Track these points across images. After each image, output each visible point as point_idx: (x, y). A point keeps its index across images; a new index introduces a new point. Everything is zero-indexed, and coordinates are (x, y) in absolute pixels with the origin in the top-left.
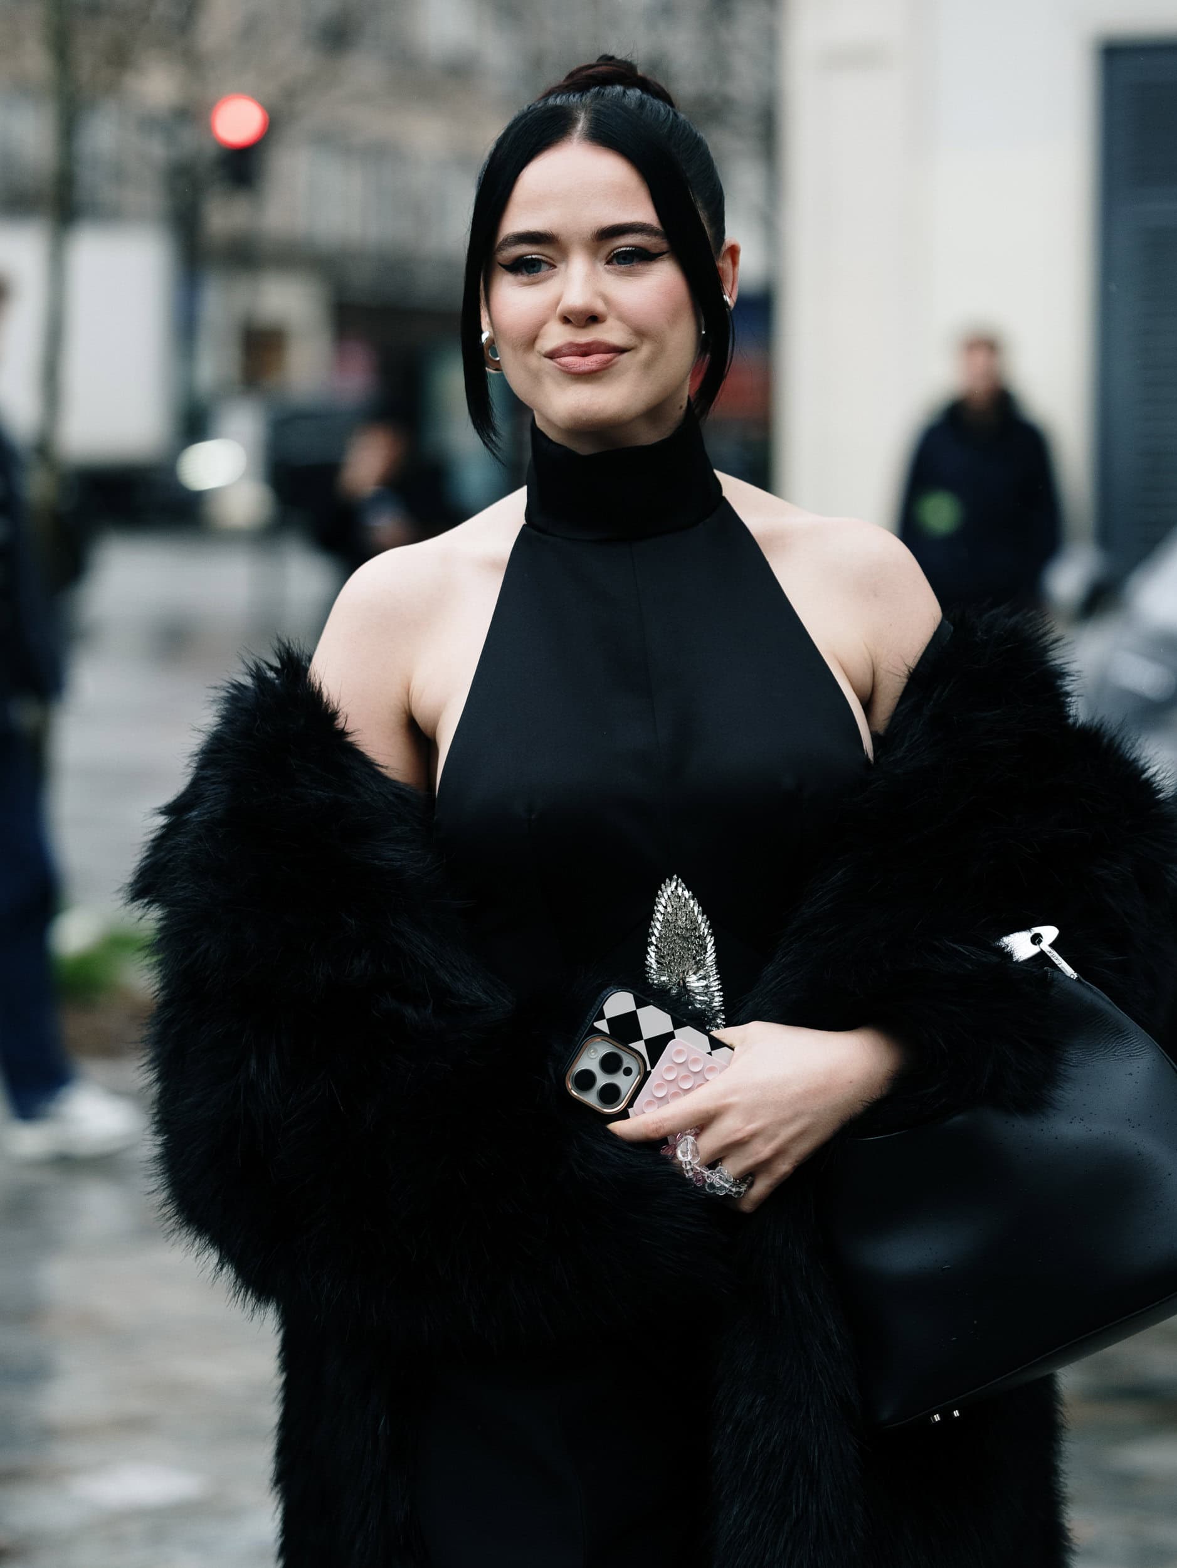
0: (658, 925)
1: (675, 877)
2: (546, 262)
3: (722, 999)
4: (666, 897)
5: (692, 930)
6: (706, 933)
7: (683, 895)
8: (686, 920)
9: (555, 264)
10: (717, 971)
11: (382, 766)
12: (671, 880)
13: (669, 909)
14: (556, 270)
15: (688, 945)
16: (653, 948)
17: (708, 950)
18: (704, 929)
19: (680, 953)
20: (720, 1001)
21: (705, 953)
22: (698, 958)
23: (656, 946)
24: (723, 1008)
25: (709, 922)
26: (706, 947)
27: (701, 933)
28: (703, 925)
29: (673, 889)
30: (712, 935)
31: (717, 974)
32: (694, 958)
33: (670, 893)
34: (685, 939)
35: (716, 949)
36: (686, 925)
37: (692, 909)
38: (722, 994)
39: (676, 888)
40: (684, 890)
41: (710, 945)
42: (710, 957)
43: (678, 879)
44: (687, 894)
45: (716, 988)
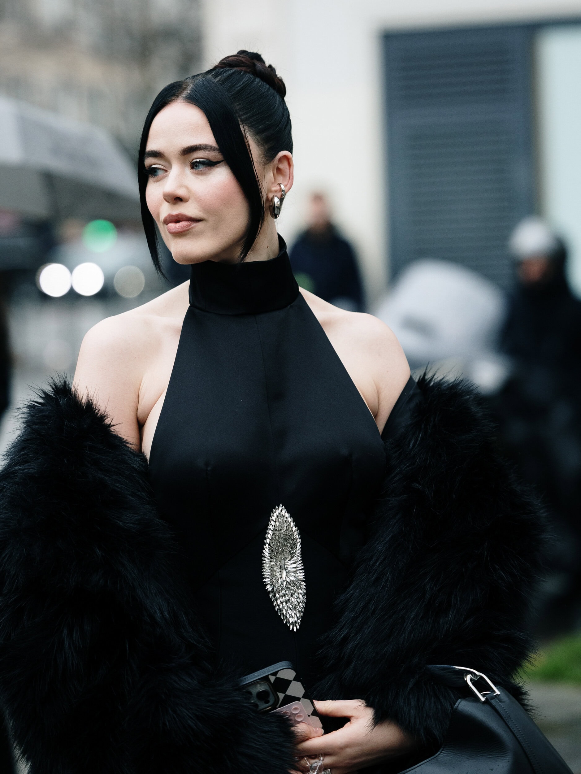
0: (270, 532)
1: (281, 505)
2: (163, 169)
3: (304, 574)
4: (276, 516)
5: (290, 536)
6: (297, 537)
7: (285, 515)
8: (286, 530)
9: (167, 170)
10: (301, 558)
11: (129, 443)
12: (278, 507)
13: (277, 523)
14: (167, 173)
15: (287, 544)
16: (267, 545)
17: (297, 547)
18: (296, 535)
19: (282, 549)
20: (303, 575)
21: (296, 549)
22: (292, 551)
23: (269, 545)
24: (305, 579)
25: (299, 531)
26: (297, 546)
27: (295, 537)
28: (296, 533)
29: (280, 512)
30: (300, 538)
31: (301, 560)
32: (290, 552)
33: (278, 514)
34: (286, 540)
35: (301, 546)
36: (286, 532)
37: (290, 523)
38: (304, 571)
39: (281, 511)
40: (285, 512)
41: (299, 544)
42: (298, 551)
43: (282, 507)
44: (287, 515)
45: (301, 568)
